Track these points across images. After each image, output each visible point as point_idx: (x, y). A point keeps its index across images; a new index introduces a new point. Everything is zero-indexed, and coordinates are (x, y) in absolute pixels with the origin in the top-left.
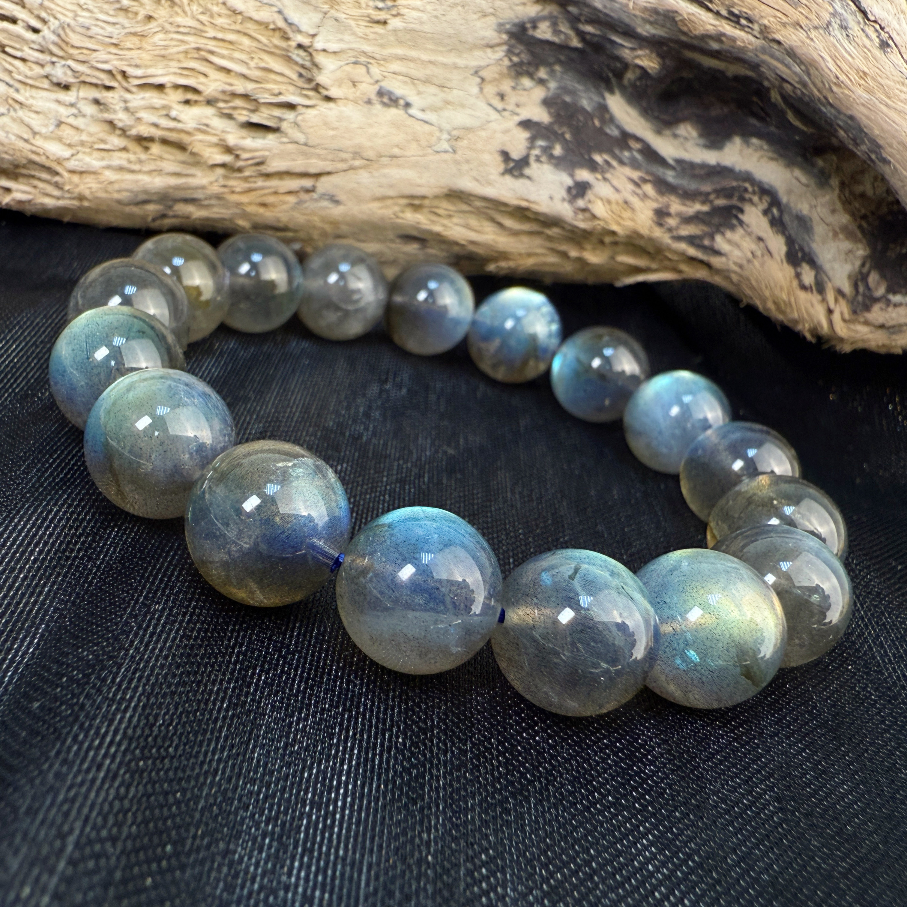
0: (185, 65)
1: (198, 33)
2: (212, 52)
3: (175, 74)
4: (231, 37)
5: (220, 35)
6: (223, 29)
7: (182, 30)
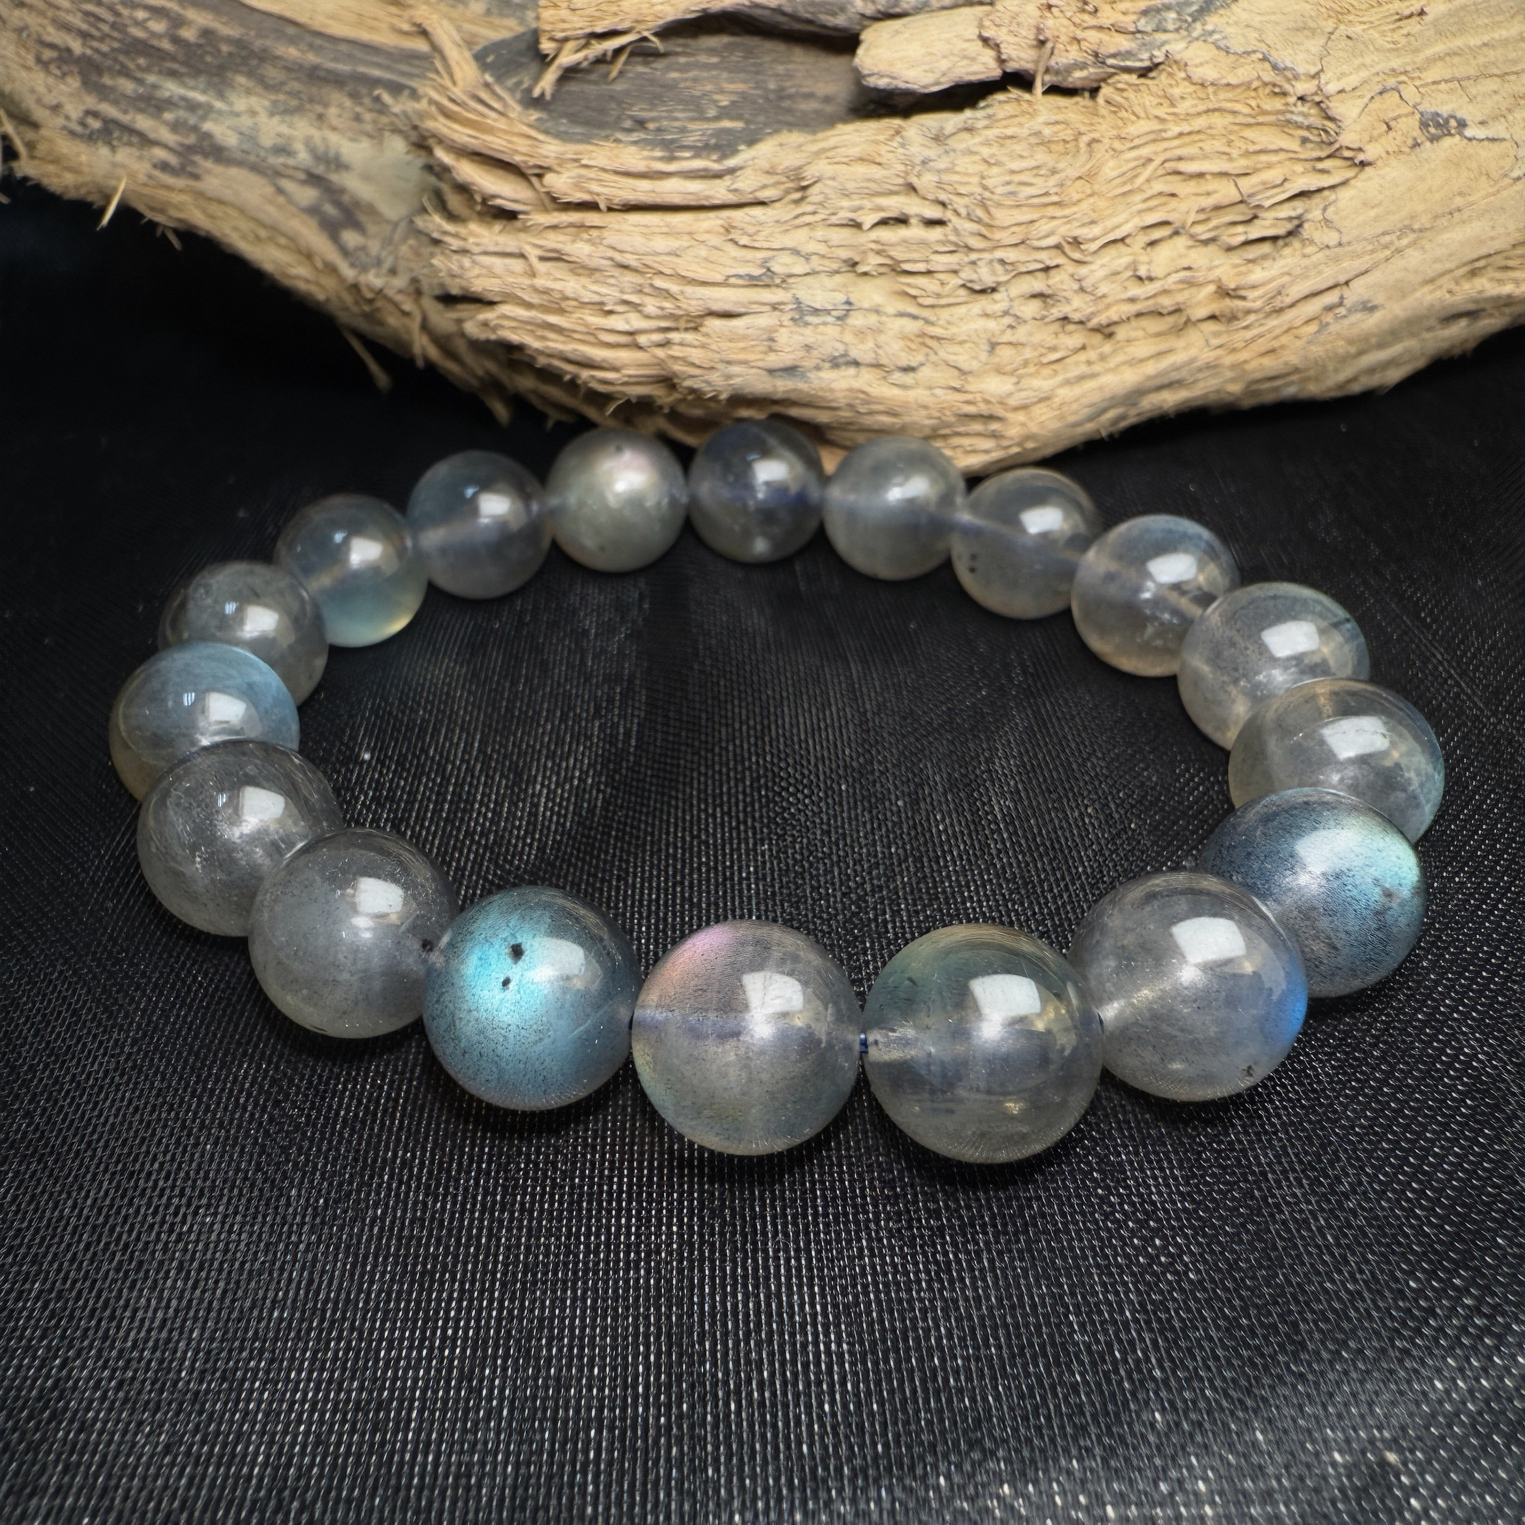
0: (1149, 193)
1: (1157, 138)
2: (1180, 159)
3: (1140, 212)
4: (1199, 123)
5: (1186, 128)
6: (1188, 116)
7: (1137, 142)
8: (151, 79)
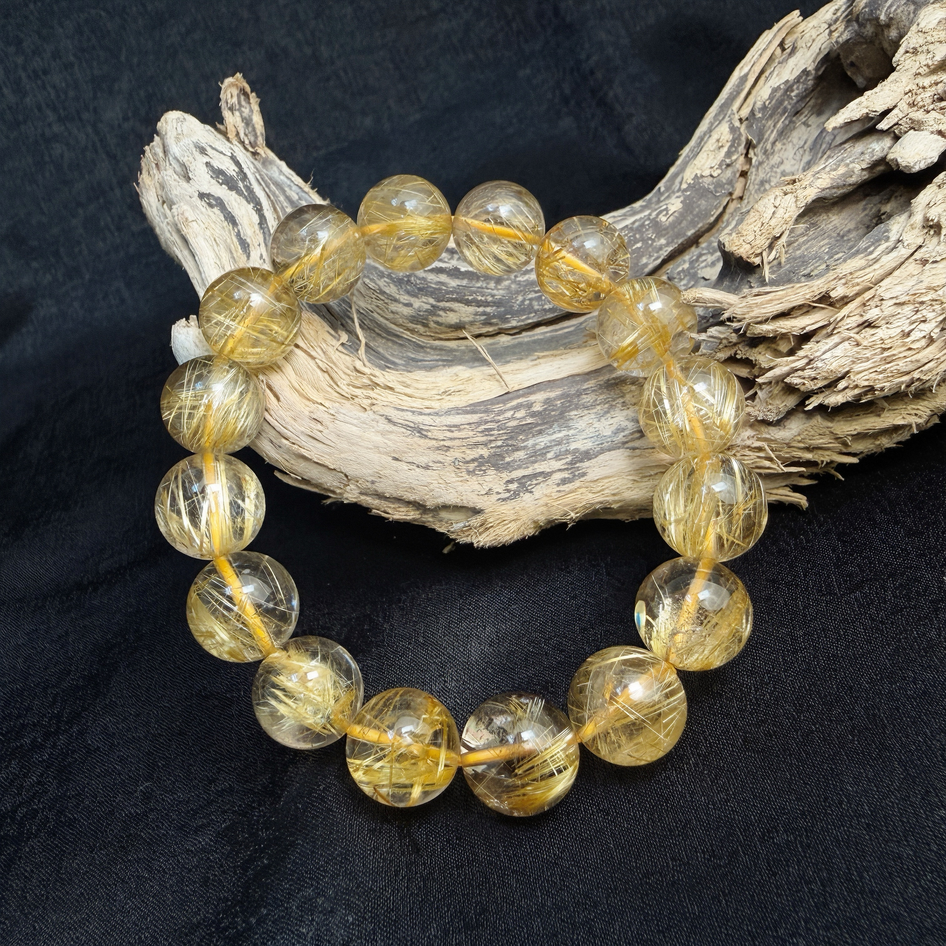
8: (530, 443)
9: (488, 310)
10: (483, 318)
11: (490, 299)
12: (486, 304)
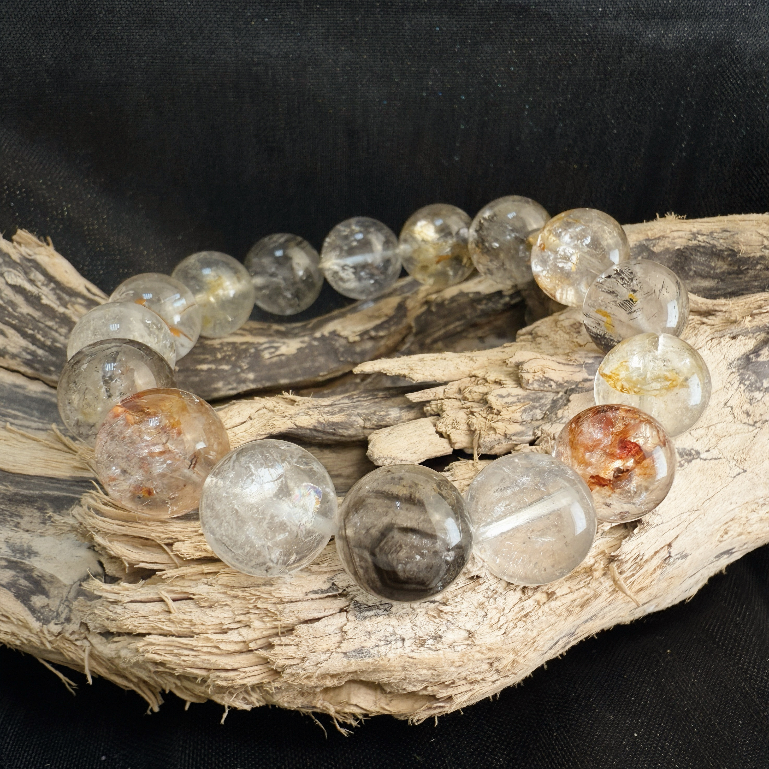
9: (40, 352)
10: (29, 357)
11: (49, 343)
12: (42, 346)
